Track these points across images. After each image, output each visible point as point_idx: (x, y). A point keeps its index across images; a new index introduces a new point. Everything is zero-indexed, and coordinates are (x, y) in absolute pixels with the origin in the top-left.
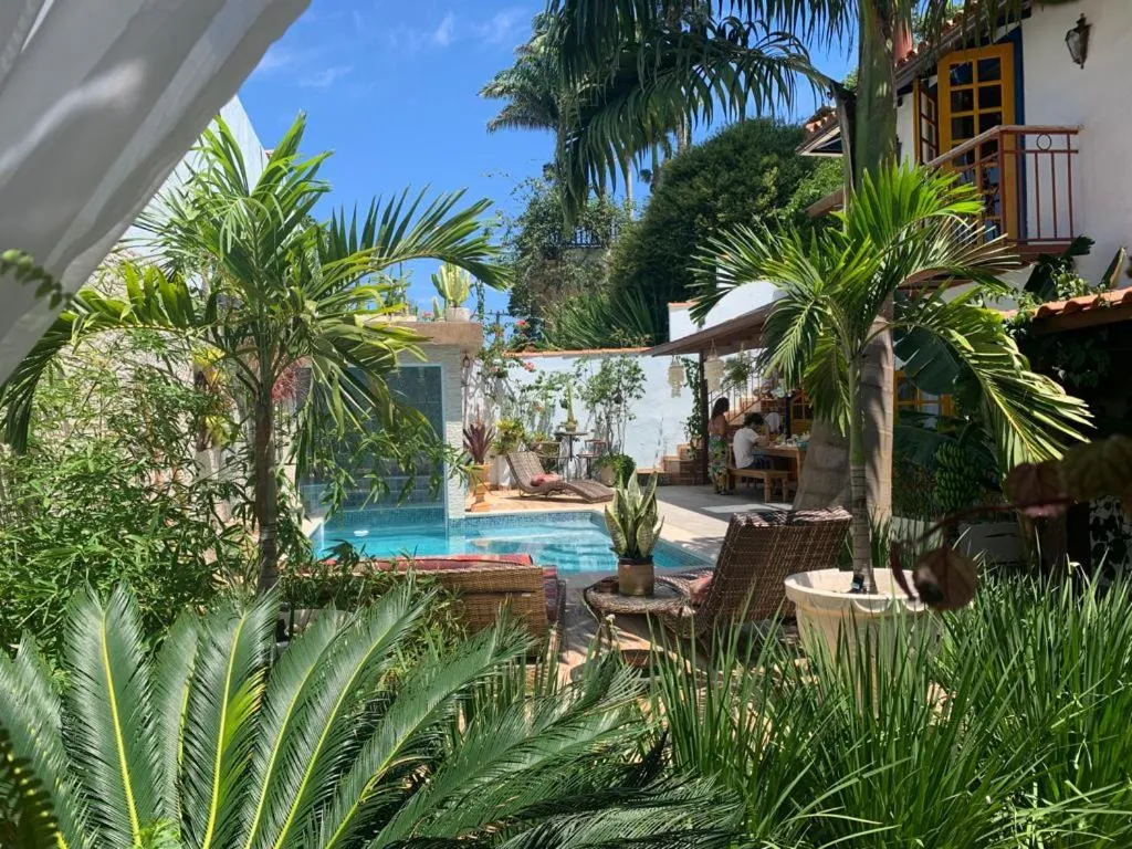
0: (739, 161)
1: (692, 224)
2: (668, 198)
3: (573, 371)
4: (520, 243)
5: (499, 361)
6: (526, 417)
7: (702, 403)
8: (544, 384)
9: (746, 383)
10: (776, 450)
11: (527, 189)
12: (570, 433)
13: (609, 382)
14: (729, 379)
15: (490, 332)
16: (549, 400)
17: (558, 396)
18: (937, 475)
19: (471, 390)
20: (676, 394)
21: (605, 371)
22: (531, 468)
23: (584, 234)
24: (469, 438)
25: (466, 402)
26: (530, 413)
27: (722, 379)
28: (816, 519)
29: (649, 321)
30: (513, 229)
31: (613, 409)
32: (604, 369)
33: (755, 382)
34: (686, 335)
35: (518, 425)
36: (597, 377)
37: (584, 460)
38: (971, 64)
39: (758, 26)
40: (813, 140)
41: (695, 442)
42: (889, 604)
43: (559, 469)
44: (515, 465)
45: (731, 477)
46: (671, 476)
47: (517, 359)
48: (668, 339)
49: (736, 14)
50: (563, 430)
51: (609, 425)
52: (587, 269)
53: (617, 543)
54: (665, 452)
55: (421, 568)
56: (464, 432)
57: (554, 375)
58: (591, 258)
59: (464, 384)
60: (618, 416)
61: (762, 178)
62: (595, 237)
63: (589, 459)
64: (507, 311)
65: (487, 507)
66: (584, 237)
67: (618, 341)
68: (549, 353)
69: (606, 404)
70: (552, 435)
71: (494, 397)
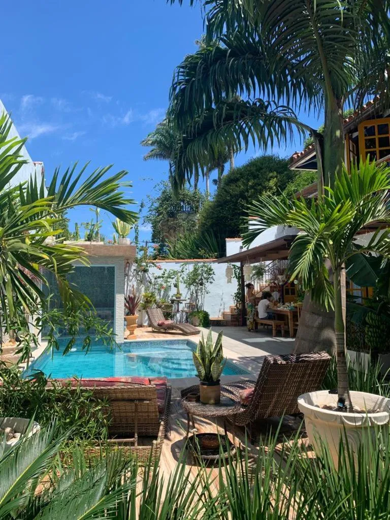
0: (259, 175)
1: (237, 203)
2: (226, 191)
3: (180, 269)
4: (157, 209)
5: (145, 264)
6: (157, 291)
7: (242, 286)
8: (166, 275)
9: (263, 277)
10: (278, 311)
11: (161, 186)
12: (178, 300)
13: (197, 275)
14: (254, 275)
15: (141, 250)
16: (168, 283)
17: (173, 281)
18: (366, 329)
19: (131, 278)
20: (229, 281)
21: (196, 270)
22: (158, 317)
23: (187, 206)
24: (127, 302)
25: (128, 284)
26: (159, 290)
27: (251, 275)
28: (312, 359)
29: (216, 247)
30: (154, 204)
31: (199, 288)
32: (195, 269)
33: (267, 277)
34: (234, 254)
35: (153, 295)
36: (191, 272)
37: (184, 313)
38: (374, 126)
39: (272, 103)
40: (296, 162)
41: (238, 305)
42: (364, 419)
43: (172, 317)
44: (150, 315)
45: (256, 323)
46: (227, 321)
47: (153, 263)
48: (225, 255)
49: (261, 97)
50: (174, 298)
51: (197, 296)
52: (188, 222)
53: (199, 372)
54: (224, 309)
55: (85, 386)
56: (125, 299)
57: (171, 271)
58: (190, 218)
59: (127, 275)
60: (201, 291)
61: (269, 182)
62: (192, 208)
63: (187, 313)
64: (151, 241)
65: (135, 337)
66: (187, 208)
67: (202, 256)
68: (169, 261)
69: (196, 286)
70: (169, 301)
71: (141, 281)
